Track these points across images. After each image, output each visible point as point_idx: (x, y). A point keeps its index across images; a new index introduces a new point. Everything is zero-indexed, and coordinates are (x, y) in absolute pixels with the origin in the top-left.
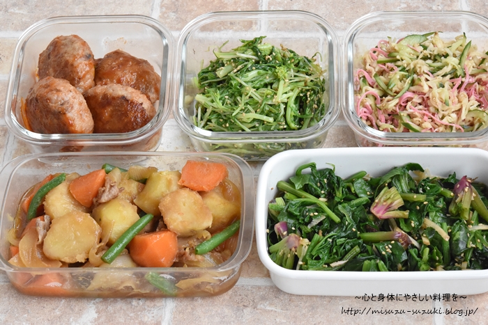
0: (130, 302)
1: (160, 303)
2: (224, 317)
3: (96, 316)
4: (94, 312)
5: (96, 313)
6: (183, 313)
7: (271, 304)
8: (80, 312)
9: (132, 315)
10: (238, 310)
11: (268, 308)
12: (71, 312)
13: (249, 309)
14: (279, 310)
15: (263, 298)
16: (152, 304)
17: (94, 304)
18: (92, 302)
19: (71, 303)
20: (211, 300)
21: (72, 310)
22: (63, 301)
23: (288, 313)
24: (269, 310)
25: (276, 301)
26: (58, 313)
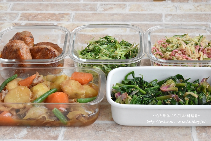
0: (44, 129)
1: (58, 129)
2: (89, 134)
3: (27, 133)
4: (26, 132)
5: (27, 132)
6: (70, 133)
7: (112, 130)
8: (19, 132)
9: (44, 133)
10: (97, 132)
11: (111, 131)
12: (14, 131)
13: (102, 131)
14: (116, 132)
15: (109, 128)
16: (55, 129)
17: (26, 129)
18: (25, 128)
19: (15, 129)
20: (83, 128)
21: (15, 131)
22: (11, 128)
23: (121, 133)
24: (111, 132)
25: (115, 129)
26: (8, 132)
